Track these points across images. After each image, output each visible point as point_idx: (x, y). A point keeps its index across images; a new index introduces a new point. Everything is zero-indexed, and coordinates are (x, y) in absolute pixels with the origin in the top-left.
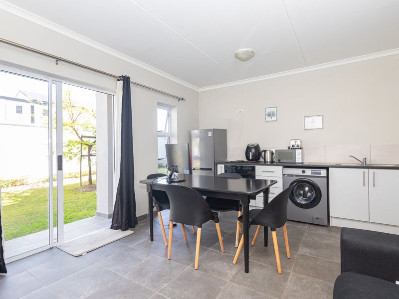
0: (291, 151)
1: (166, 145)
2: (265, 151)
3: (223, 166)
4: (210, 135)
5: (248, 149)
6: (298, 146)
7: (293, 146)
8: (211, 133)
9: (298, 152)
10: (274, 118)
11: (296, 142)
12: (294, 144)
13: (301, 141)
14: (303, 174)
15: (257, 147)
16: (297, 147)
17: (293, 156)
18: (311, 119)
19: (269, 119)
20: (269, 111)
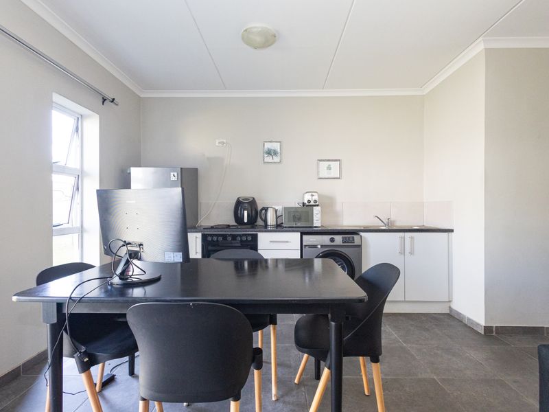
0: (306, 209)
1: (97, 191)
2: (266, 209)
3: (199, 235)
4: (173, 178)
5: (239, 204)
6: (315, 201)
7: (309, 201)
8: (176, 175)
9: (316, 210)
10: (277, 159)
11: (312, 196)
12: (310, 198)
13: (319, 196)
14: (332, 244)
15: (252, 203)
16: (313, 204)
17: (309, 217)
18: (326, 164)
19: (268, 159)
20: (270, 147)
